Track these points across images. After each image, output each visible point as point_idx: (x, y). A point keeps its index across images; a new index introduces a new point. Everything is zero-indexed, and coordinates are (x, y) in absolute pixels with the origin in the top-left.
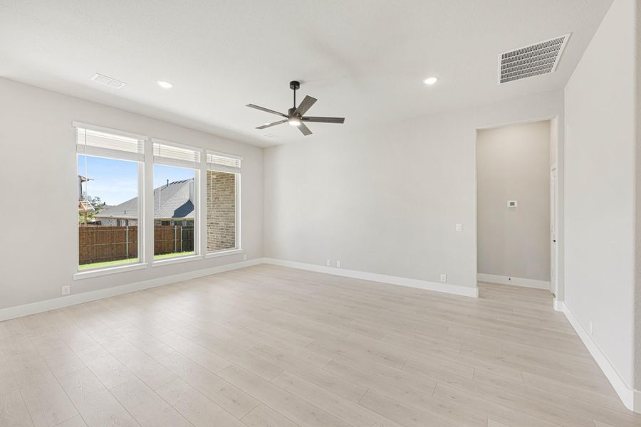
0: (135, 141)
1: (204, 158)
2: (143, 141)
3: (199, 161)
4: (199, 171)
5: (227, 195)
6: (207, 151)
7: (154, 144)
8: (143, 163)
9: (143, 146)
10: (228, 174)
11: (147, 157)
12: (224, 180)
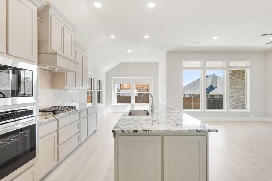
0: (199, 62)
1: (228, 64)
2: (202, 62)
3: (226, 66)
4: (226, 71)
5: (239, 81)
6: (230, 60)
7: (207, 62)
8: (202, 70)
9: (202, 64)
10: (240, 70)
11: (204, 68)
12: (237, 73)
